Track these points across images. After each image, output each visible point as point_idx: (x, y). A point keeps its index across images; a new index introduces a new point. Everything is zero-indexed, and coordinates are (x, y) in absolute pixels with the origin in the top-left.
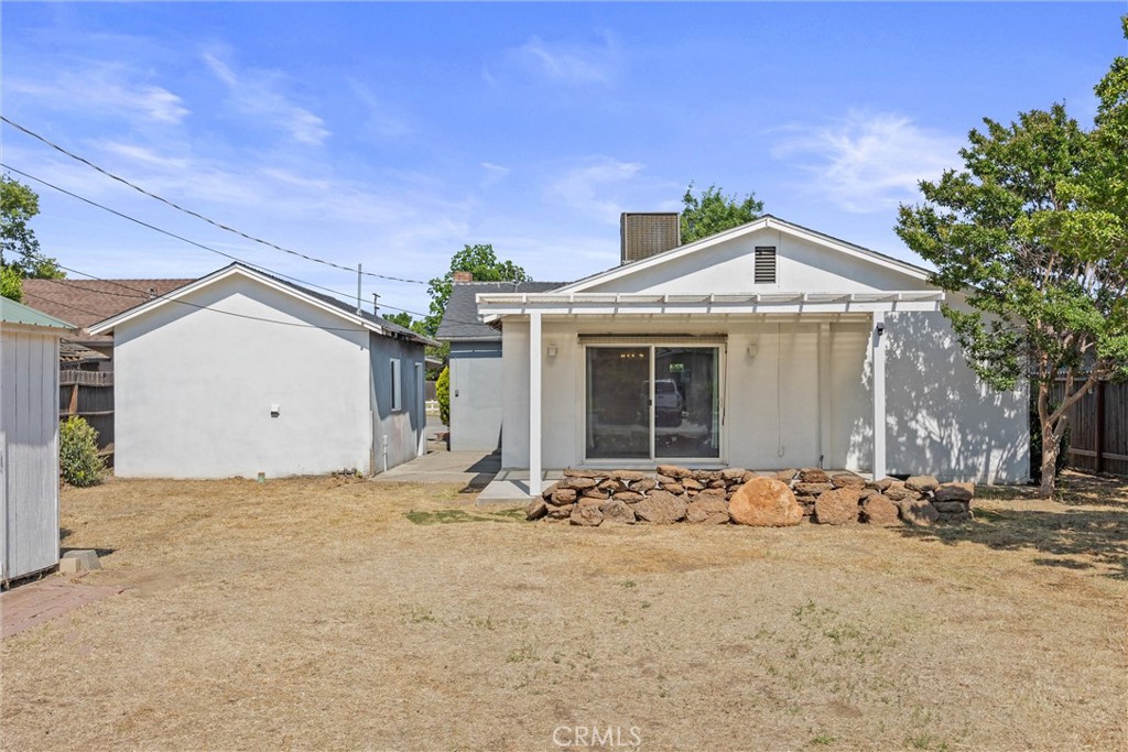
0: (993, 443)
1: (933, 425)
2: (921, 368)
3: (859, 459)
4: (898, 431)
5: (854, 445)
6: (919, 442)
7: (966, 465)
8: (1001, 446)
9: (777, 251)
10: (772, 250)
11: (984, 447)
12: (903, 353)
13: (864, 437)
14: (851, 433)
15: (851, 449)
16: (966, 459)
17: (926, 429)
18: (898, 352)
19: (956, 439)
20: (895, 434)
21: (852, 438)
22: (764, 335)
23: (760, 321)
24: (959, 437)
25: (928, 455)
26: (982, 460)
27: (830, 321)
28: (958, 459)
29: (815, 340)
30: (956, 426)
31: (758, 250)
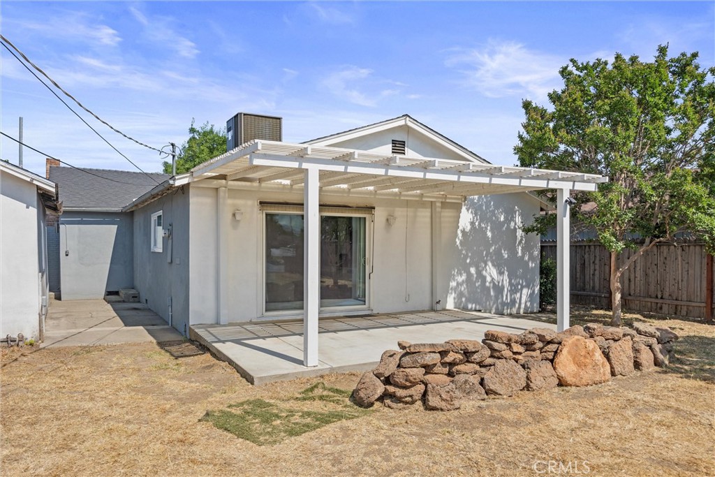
0: (524, 284)
1: (494, 272)
2: (489, 234)
3: (454, 298)
4: (476, 278)
5: (452, 289)
6: (487, 284)
7: (511, 299)
8: (528, 286)
9: (406, 145)
10: (403, 143)
11: (519, 287)
12: (479, 224)
13: (457, 283)
14: (450, 280)
15: (450, 291)
16: (511, 295)
17: (491, 276)
18: (477, 224)
19: (506, 283)
20: (474, 279)
21: (451, 284)
22: (397, 209)
23: (397, 198)
24: (508, 281)
25: (492, 293)
26: (518, 295)
27: (441, 200)
28: (507, 296)
29: (428, 214)
30: (506, 273)
31: (394, 142)
